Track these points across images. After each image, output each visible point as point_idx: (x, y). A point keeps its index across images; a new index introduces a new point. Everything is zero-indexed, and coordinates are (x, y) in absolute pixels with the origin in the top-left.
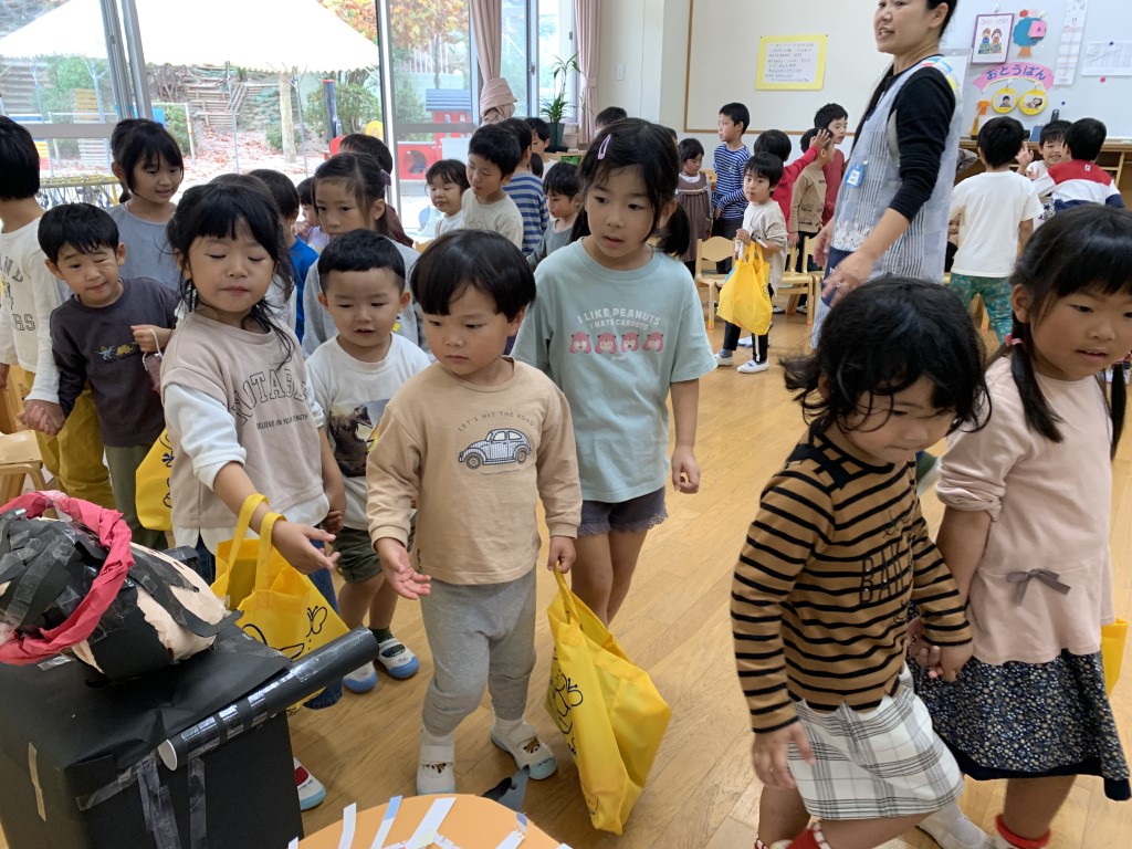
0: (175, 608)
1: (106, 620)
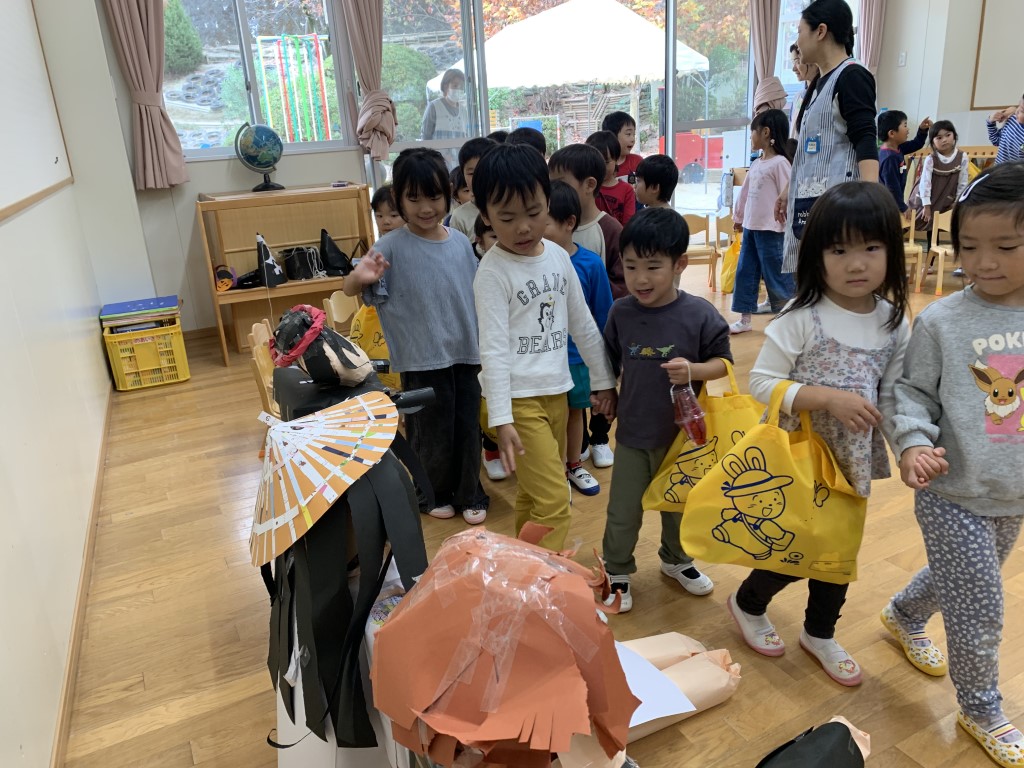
0: (342, 356)
1: (310, 347)
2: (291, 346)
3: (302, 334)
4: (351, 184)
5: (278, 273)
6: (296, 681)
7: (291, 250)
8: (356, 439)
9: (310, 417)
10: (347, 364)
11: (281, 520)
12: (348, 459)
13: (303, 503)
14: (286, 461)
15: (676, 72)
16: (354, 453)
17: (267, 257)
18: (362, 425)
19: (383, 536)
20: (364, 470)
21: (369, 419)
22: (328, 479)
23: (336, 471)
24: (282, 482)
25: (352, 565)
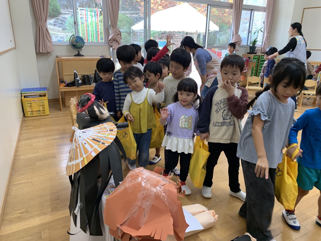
0: (99, 110)
2: (84, 106)
3: (87, 103)
4: (106, 56)
5: (80, 83)
6: (78, 213)
7: (85, 76)
8: (103, 137)
9: (89, 129)
10: (101, 113)
11: (77, 161)
12: (100, 143)
13: (85, 156)
14: (80, 142)
15: (209, 30)
16: (102, 141)
17: (77, 77)
18: (105, 133)
19: (110, 168)
20: (105, 147)
21: (108, 131)
22: (93, 149)
23: (96, 146)
24: (78, 149)
25: (99, 177)
